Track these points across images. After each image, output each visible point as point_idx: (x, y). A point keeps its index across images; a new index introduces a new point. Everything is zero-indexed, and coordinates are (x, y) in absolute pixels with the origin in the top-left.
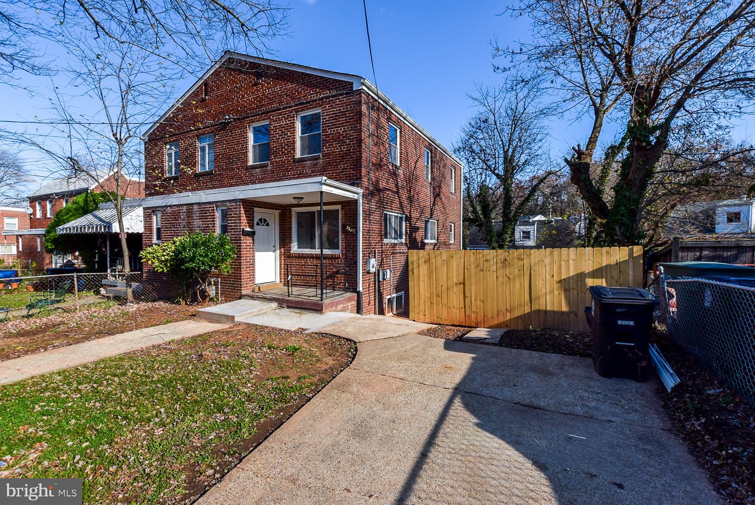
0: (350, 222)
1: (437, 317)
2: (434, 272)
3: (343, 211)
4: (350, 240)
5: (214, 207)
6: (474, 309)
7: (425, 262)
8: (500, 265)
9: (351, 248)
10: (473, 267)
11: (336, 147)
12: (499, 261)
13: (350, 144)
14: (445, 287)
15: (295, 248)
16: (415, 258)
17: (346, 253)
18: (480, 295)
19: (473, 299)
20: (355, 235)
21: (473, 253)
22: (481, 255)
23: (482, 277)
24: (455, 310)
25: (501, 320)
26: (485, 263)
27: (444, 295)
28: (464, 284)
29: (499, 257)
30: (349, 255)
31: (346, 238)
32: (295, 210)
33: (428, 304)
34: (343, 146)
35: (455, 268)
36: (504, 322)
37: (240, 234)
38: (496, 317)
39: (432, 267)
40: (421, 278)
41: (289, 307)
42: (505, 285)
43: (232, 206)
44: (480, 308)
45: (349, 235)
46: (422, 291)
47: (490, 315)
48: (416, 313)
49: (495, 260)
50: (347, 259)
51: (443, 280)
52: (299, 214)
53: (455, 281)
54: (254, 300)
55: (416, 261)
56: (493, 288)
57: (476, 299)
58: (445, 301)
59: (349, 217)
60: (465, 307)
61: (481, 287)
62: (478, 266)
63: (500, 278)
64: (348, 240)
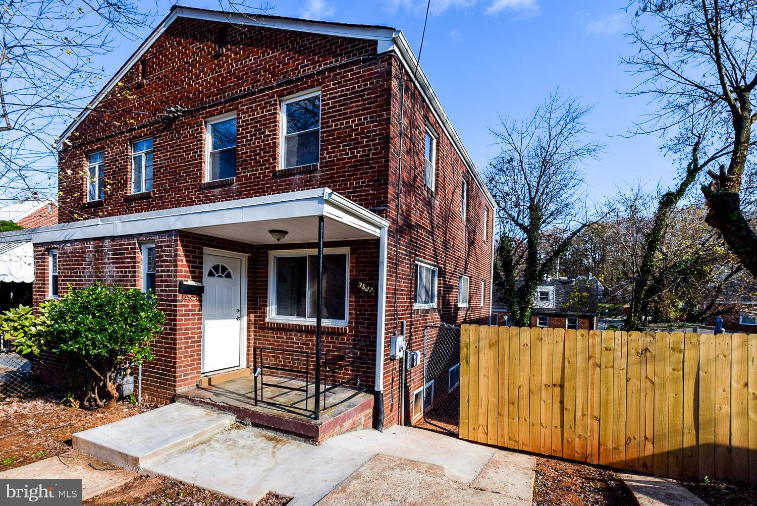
0: (364, 275)
1: (510, 439)
2: (507, 363)
3: (354, 256)
4: (364, 306)
5: (134, 244)
6: (580, 431)
7: (491, 345)
8: (634, 358)
9: (365, 319)
10: (580, 359)
11: (345, 150)
12: (633, 352)
13: (369, 146)
14: (525, 390)
15: (272, 315)
16: (473, 337)
17: (357, 327)
18: (592, 408)
19: (579, 414)
20: (374, 298)
21: (582, 335)
22: (597, 339)
23: (597, 376)
24: (543, 430)
25: (633, 454)
26: (605, 353)
27: (524, 403)
28: (562, 386)
29: (633, 345)
30: (362, 330)
31: (357, 301)
32: (273, 254)
33: (493, 414)
34: (356, 148)
35: (545, 360)
36: (639, 459)
37: (175, 291)
38: (622, 448)
39: (503, 355)
40: (482, 372)
41: (255, 425)
42: (643, 395)
43: (164, 242)
44: (592, 431)
45: (364, 297)
46: (482, 393)
47: (610, 445)
48: (471, 429)
49: (625, 350)
50: (358, 336)
51: (522, 378)
52: (280, 261)
53: (545, 380)
54: (196, 405)
55: (475, 342)
56: (620, 398)
57: (584, 415)
58: (524, 413)
59: (363, 267)
60: (562, 427)
61: (596, 395)
62: (589, 359)
63: (634, 382)
64: (360, 306)
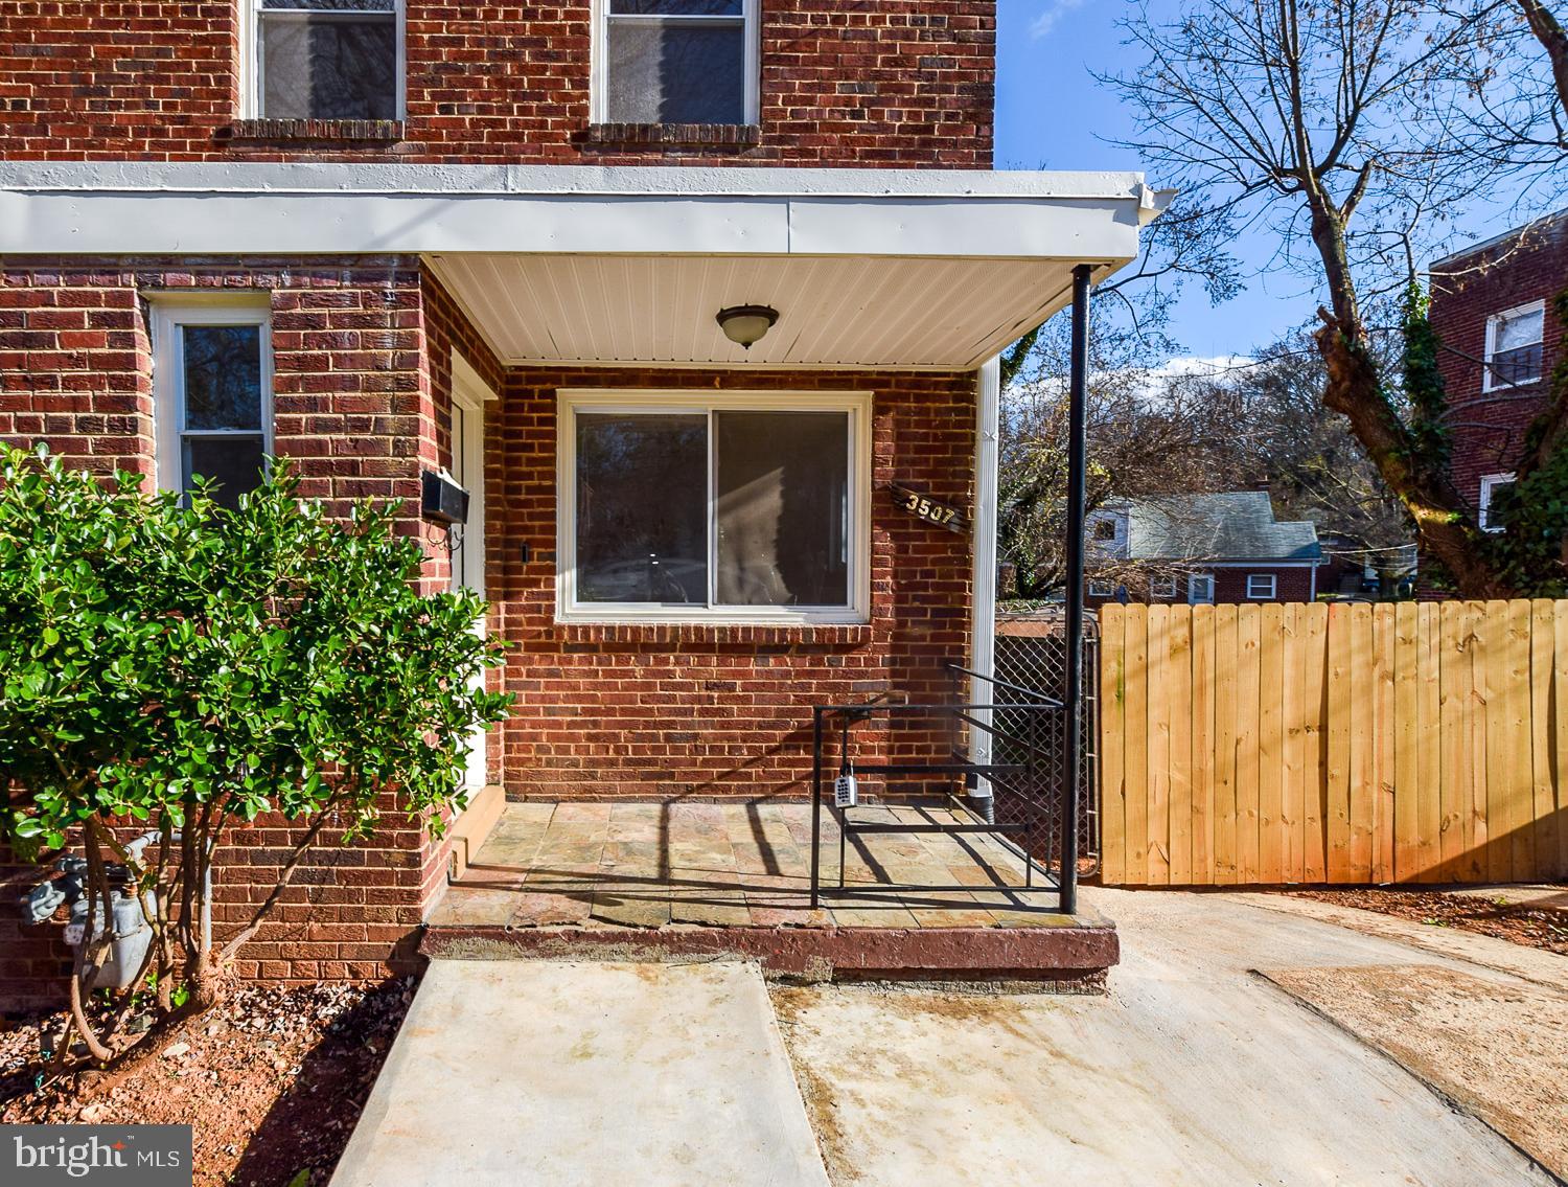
0: (921, 474)
1: (1218, 864)
2: (1210, 691)
3: (888, 420)
4: (923, 562)
6: (1358, 820)
7: (1174, 651)
8: (1450, 654)
9: (925, 599)
10: (1358, 660)
11: (849, 102)
12: (1451, 643)
13: (930, 102)
14: (1249, 746)
15: (570, 608)
16: (1133, 635)
17: (901, 624)
18: (1380, 765)
19: (1356, 783)
20: (958, 541)
21: (1361, 615)
22: (1389, 621)
23: (1388, 698)
24: (1286, 830)
25: (1454, 848)
26: (1401, 648)
27: (1246, 774)
28: (1323, 729)
29: (1448, 629)
30: (917, 631)
31: (902, 550)
32: (573, 402)
33: (1181, 813)
34: (889, 102)
35: (1289, 672)
36: (1464, 856)
37: (412, 509)
38: (1435, 841)
39: (1202, 672)
40: (1155, 714)
42: (1468, 726)
43: (327, 301)
44: (1381, 814)
45: (925, 537)
46: (1156, 768)
47: (1414, 838)
48: (1131, 855)
49: (1435, 640)
50: (903, 649)
51: (1243, 724)
52: (587, 424)
53: (1288, 716)
54: (547, 954)
55: (1136, 647)
56: (1429, 738)
57: (1366, 784)
58: (1248, 799)
59: (919, 450)
60: (1324, 816)
61: (1388, 740)
62: (1375, 664)
63: (1450, 702)
64: (909, 561)
